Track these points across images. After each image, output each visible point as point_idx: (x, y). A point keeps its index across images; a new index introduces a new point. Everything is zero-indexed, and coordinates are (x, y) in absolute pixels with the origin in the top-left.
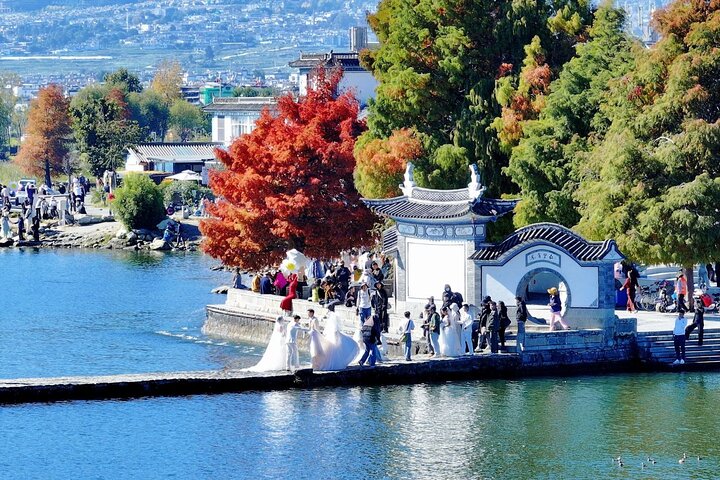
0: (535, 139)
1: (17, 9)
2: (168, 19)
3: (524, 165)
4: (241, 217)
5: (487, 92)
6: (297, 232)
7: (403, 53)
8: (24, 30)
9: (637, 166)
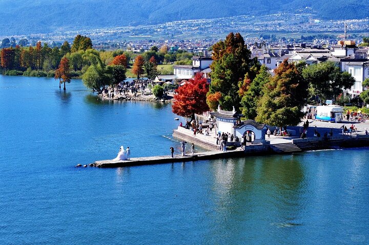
0: (247, 96)
1: (133, 26)
2: (164, 28)
3: (244, 102)
4: (181, 105)
5: (236, 84)
6: (193, 109)
7: (217, 75)
8: (134, 30)
9: (270, 104)
